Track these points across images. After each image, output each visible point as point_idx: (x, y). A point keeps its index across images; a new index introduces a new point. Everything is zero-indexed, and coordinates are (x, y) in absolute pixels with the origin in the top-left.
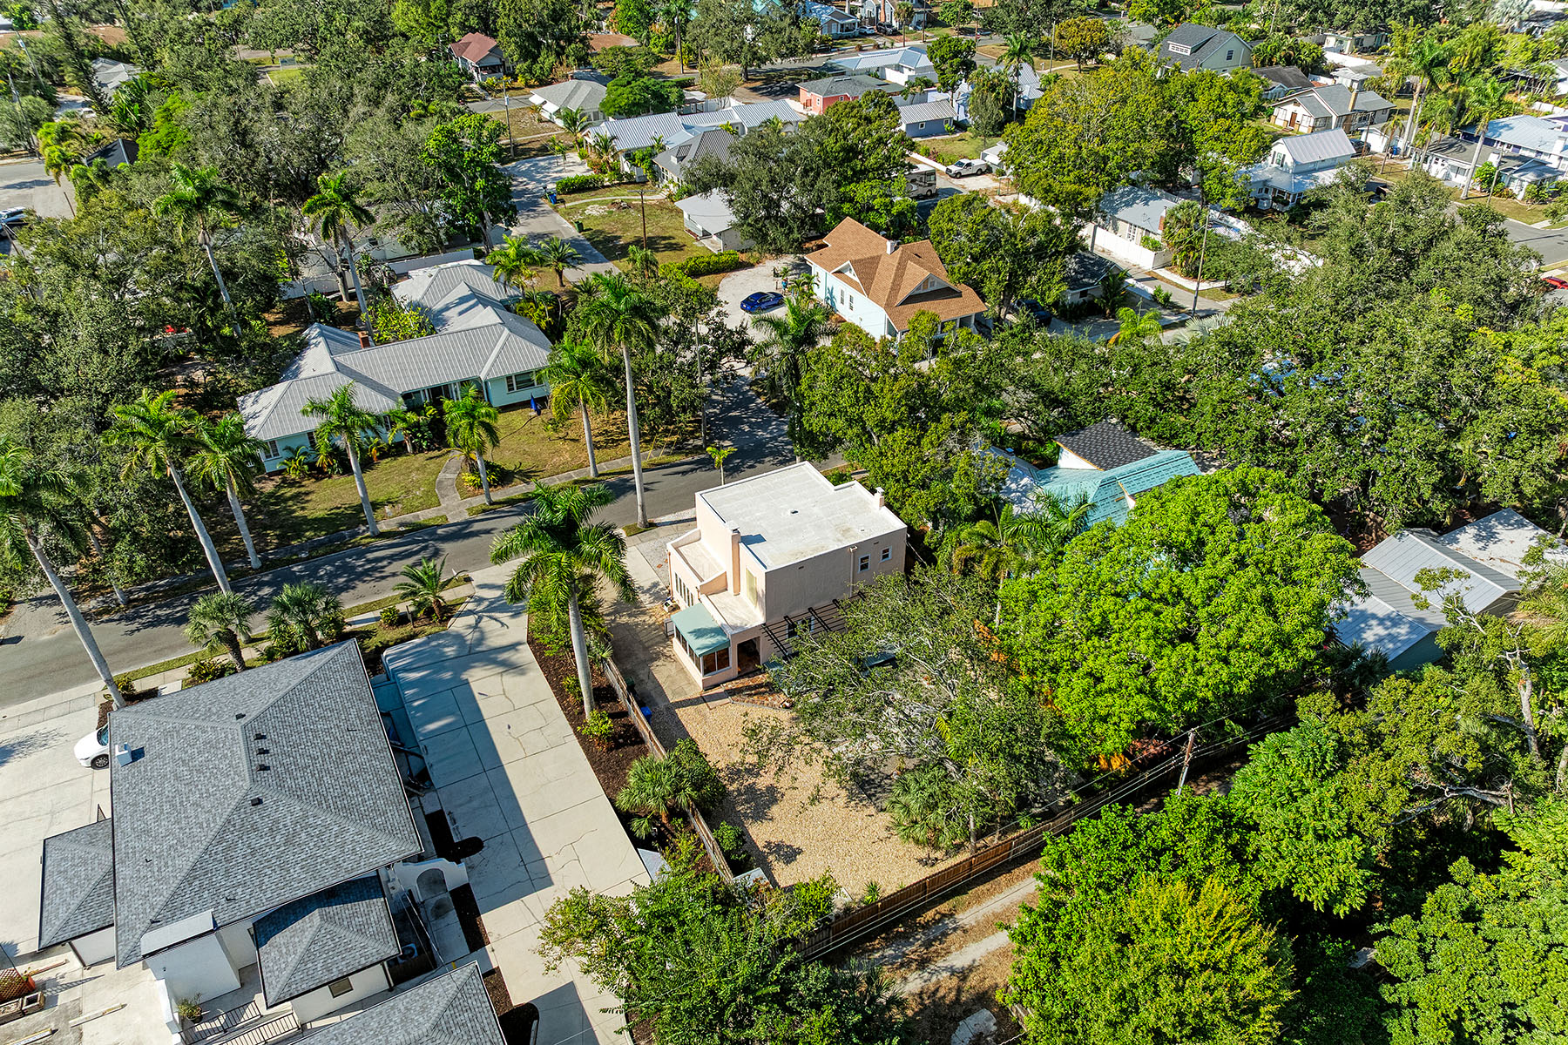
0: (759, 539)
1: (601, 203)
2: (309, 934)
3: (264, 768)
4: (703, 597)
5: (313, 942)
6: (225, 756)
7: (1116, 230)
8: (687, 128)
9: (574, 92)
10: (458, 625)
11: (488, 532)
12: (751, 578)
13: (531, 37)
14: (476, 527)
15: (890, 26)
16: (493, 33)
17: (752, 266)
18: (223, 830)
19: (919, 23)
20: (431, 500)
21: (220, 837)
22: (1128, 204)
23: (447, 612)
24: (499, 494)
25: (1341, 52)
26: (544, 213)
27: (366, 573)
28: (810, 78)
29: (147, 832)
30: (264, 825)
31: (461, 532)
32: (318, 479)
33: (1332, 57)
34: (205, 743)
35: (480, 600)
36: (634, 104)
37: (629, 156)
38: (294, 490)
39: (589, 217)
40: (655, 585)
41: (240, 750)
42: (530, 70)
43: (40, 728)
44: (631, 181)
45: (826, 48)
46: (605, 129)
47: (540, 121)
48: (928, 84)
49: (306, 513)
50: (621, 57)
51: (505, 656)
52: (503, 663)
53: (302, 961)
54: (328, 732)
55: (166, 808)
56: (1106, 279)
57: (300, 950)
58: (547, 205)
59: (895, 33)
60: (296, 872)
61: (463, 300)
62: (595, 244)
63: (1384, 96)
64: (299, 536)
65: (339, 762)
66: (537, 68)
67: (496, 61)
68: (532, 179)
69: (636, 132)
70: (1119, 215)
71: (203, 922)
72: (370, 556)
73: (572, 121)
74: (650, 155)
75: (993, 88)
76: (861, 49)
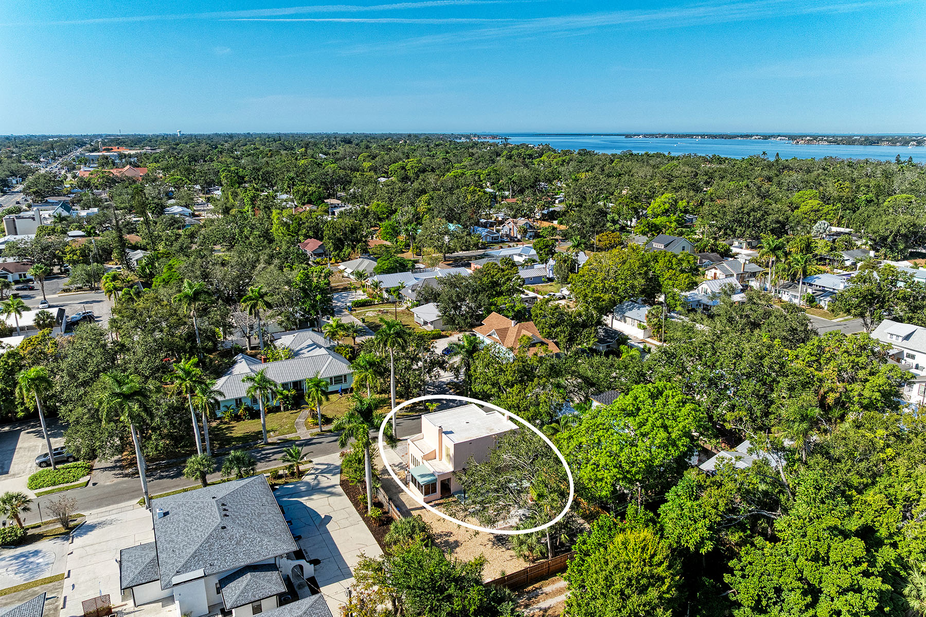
0: (451, 432)
1: (374, 311)
2: (245, 583)
3: (226, 515)
4: (425, 461)
5: (247, 585)
6: (208, 512)
7: (625, 322)
8: (416, 279)
9: (361, 264)
10: (306, 479)
11: (320, 443)
12: (448, 449)
13: (339, 239)
14: (314, 441)
15: (516, 238)
16: (321, 239)
17: (448, 337)
18: (209, 538)
19: (530, 236)
20: (292, 430)
21: (207, 541)
22: (630, 310)
23: (301, 474)
24: (325, 428)
25: (741, 248)
26: (346, 315)
27: (262, 459)
28: (476, 259)
29: (173, 541)
30: (227, 537)
31: (308, 443)
32: (238, 421)
33: (734, 250)
34: (198, 508)
35: (317, 469)
36: (390, 269)
37: (387, 291)
38: (226, 426)
39: (367, 317)
40: (401, 463)
41: (215, 509)
42: (338, 255)
43: (109, 518)
44: (388, 302)
45: (484, 247)
46: (376, 278)
47: (343, 277)
48: (534, 261)
49: (232, 435)
50: (384, 249)
51: (329, 490)
52: (329, 493)
53: (242, 592)
54: (254, 505)
55: (181, 532)
56: (618, 339)
57: (241, 588)
58: (347, 312)
59: (519, 241)
60: (241, 555)
61: (309, 346)
62: (370, 328)
63: (760, 266)
64: (229, 444)
65: (259, 515)
66: (342, 254)
67: (322, 251)
68: (339, 301)
69: (391, 280)
70: (626, 315)
71: (200, 573)
72: (264, 452)
73: (360, 275)
74: (397, 290)
75: (565, 261)
76: (502, 248)
